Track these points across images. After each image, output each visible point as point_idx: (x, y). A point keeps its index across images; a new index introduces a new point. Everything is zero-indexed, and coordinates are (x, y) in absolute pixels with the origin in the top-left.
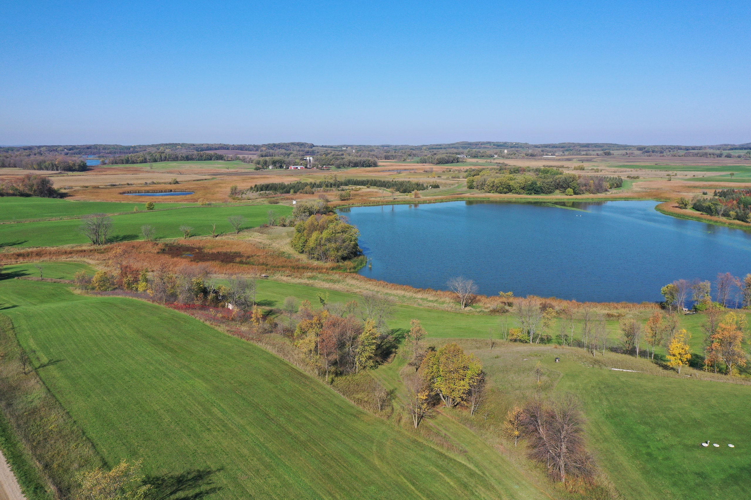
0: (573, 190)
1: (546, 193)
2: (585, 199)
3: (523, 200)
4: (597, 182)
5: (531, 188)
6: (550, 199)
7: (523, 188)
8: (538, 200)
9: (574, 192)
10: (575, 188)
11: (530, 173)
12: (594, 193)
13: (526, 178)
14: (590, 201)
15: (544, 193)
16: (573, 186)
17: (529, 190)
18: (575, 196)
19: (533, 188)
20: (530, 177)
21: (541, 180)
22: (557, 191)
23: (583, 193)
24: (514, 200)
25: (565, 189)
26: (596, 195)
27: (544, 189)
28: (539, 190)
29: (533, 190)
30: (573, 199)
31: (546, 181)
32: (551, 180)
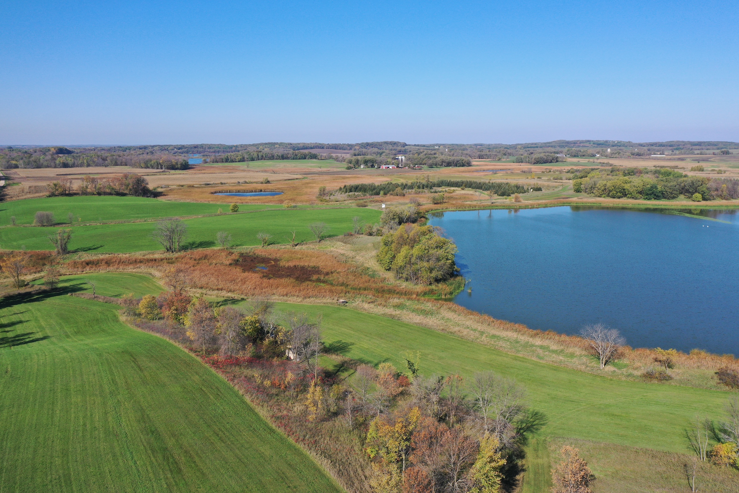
0: (702, 195)
1: (668, 199)
2: (717, 206)
3: (642, 207)
4: (730, 186)
5: (650, 192)
6: (674, 206)
7: (640, 193)
8: (659, 207)
9: (702, 198)
10: (705, 193)
11: (648, 175)
12: (727, 199)
13: (644, 180)
14: (724, 208)
15: (665, 198)
16: (702, 191)
17: (647, 195)
18: (704, 203)
19: (653, 192)
20: (650, 180)
21: (663, 183)
22: (682, 196)
23: (714, 199)
24: (630, 206)
25: (692, 193)
26: (730, 201)
27: (666, 194)
28: (660, 194)
29: (652, 195)
30: (702, 206)
31: (669, 185)
32: (675, 183)
